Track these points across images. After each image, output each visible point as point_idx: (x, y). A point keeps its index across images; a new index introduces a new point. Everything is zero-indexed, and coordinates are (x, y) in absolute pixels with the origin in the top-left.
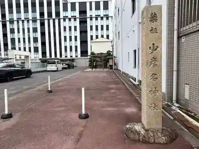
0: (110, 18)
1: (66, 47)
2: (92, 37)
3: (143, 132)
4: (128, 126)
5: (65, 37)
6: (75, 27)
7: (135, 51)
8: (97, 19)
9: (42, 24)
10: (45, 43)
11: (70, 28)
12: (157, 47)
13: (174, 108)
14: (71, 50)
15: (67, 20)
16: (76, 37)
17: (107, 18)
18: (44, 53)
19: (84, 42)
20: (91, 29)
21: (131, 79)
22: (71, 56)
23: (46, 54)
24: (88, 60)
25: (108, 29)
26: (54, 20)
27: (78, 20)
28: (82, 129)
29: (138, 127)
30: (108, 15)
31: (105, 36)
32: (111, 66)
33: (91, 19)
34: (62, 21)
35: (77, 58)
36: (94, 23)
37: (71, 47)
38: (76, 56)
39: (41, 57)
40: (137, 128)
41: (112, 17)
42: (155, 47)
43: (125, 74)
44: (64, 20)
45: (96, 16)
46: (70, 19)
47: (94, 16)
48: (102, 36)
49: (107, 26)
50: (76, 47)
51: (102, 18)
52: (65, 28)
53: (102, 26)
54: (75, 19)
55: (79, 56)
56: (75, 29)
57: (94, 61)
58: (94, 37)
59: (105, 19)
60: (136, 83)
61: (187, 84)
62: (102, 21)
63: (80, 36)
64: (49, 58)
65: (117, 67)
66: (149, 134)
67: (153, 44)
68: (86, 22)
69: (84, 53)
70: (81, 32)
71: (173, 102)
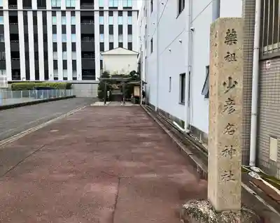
0: (134, 14)
1: (55, 62)
2: (102, 45)
3: (212, 215)
4: (186, 206)
5: (55, 45)
6: (73, 27)
7: (183, 76)
8: (111, 14)
9: (13, 20)
10: (19, 52)
11: (64, 28)
12: (236, 82)
13: (253, 175)
14: (65, 67)
15: (59, 14)
16: (74, 45)
17: (130, 14)
18: (16, 72)
19: (88, 54)
20: (102, 31)
21: (174, 123)
22: (65, 79)
23: (19, 74)
24: (97, 86)
25: (130, 32)
26: (35, 12)
27: (78, 15)
28: (111, 210)
29: (203, 208)
30: (131, 8)
31: (125, 45)
32: (138, 98)
33: (101, 13)
34: (49, 15)
35: (74, 81)
36: (106, 20)
37: (65, 62)
38: (75, 79)
39: (10, 79)
40: (202, 210)
41: (138, 11)
42: (233, 83)
43: (163, 113)
44: (54, 14)
45: (110, 8)
46: (64, 13)
47: (106, 8)
48: (121, 45)
49: (130, 27)
50: (74, 62)
51: (120, 13)
52: (54, 27)
53: (120, 27)
54: (73, 13)
55: (80, 78)
56: (73, 31)
57: (108, 88)
58: (107, 47)
59: (125, 14)
60: (186, 130)
61: (273, 137)
62: (120, 17)
63: (82, 43)
64: (25, 80)
65: (148, 99)
66: (221, 218)
67: (230, 78)
68: (92, 18)
69: (88, 72)
70: (83, 36)
71: (250, 165)
